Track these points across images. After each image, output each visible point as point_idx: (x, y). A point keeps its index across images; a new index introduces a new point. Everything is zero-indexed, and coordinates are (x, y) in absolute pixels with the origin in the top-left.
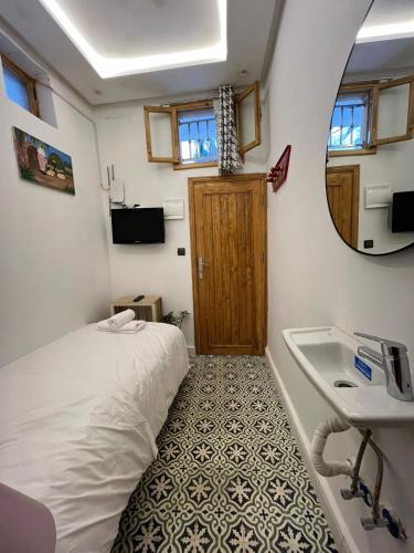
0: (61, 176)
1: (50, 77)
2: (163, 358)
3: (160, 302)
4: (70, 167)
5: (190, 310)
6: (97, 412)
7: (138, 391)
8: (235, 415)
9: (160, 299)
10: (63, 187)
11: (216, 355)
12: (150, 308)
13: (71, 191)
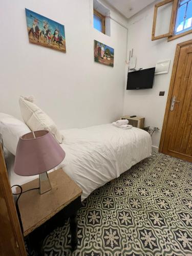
0: (109, 59)
1: (111, 12)
2: (134, 143)
3: (143, 120)
4: (113, 54)
5: (161, 128)
6: (98, 147)
7: (117, 149)
8: (171, 188)
9: (144, 119)
10: (109, 64)
11: (171, 156)
12: (137, 121)
13: (112, 65)
